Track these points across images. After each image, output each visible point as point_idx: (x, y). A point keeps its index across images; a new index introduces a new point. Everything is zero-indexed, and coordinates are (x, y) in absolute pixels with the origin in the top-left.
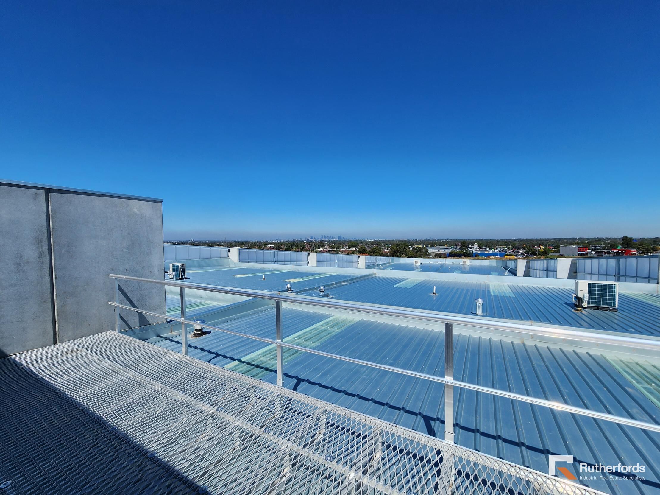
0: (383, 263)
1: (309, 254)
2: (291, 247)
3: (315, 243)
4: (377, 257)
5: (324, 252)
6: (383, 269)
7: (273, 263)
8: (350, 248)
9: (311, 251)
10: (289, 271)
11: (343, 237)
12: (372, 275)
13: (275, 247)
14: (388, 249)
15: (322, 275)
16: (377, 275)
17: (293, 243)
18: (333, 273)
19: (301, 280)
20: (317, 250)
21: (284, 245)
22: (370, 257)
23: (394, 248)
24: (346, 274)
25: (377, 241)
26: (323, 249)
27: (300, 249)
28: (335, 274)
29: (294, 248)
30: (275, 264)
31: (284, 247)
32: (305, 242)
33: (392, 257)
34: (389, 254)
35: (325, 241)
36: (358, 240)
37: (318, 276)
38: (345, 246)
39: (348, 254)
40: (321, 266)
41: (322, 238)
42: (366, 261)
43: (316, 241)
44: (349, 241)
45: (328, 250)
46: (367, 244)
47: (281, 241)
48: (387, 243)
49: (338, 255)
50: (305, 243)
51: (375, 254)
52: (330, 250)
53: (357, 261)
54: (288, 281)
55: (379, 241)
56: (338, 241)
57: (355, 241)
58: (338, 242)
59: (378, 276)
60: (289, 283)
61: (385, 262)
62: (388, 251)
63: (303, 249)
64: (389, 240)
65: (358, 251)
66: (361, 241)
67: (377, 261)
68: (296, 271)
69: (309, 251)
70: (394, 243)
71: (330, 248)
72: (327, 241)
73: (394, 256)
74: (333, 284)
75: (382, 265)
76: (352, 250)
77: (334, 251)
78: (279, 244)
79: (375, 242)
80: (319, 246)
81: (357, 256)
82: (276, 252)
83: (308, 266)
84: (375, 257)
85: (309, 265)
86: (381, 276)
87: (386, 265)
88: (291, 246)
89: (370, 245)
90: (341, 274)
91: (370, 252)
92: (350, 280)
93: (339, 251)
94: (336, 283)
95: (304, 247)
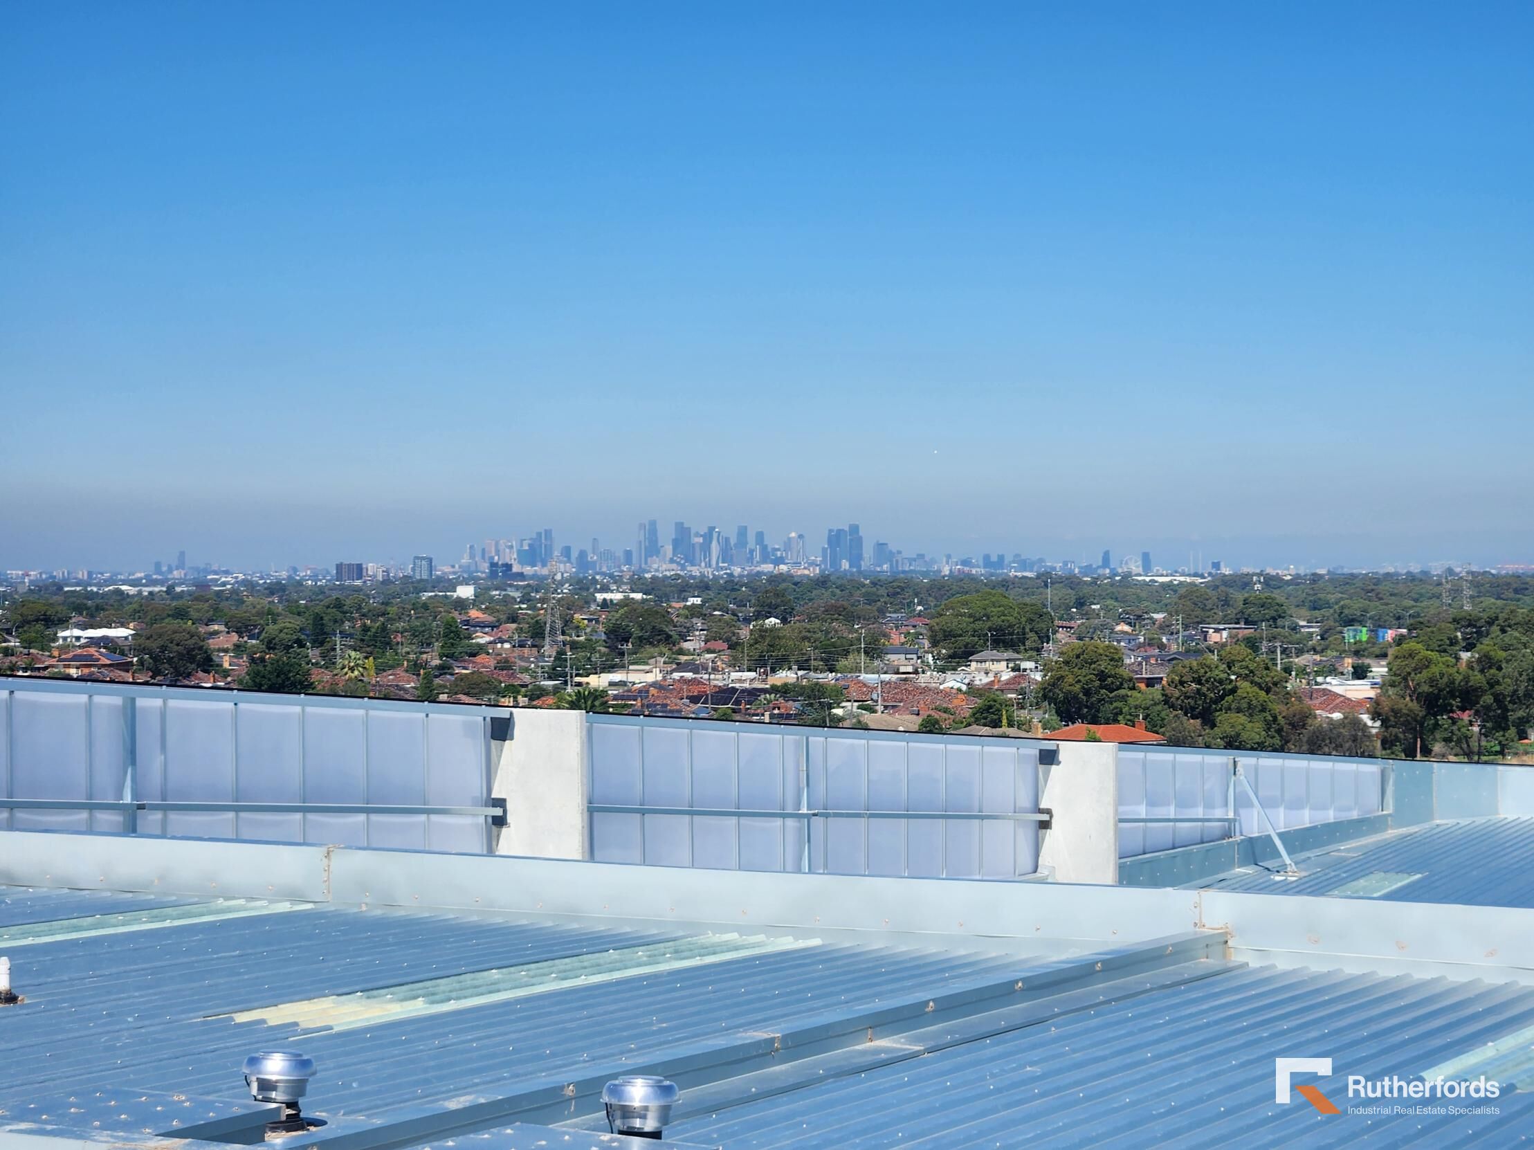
0: (1306, 818)
1: (501, 730)
2: (314, 654)
3: (569, 605)
4: (1247, 760)
5: (673, 703)
6: (1316, 886)
7: (115, 818)
8: (960, 657)
9: (536, 697)
10: (284, 907)
11: (881, 546)
12: (1177, 951)
13: (139, 650)
14: (1360, 673)
15: (641, 953)
16: (1243, 955)
17: (338, 605)
18: (772, 929)
19: (418, 1008)
20: (597, 681)
21: (242, 627)
22: (1166, 757)
23: (1427, 664)
24: (904, 948)
25: (1243, 582)
26: (654, 676)
27: (415, 667)
28: (787, 943)
29: (351, 661)
30: (131, 829)
31: (239, 649)
32: (465, 592)
33: (1410, 754)
34: (1374, 726)
35: (683, 588)
36: (1045, 579)
37: (598, 968)
38: (897, 638)
39: (930, 727)
40: (637, 855)
41: (653, 548)
42: (1120, 800)
43: (584, 587)
44: (940, 590)
45: (718, 680)
46: (1136, 620)
47: (203, 585)
48: (1355, 606)
49: (818, 738)
50: (461, 604)
51: (1229, 721)
52: (744, 679)
53: (1025, 801)
54: (275, 1015)
55: (1271, 582)
56: (822, 582)
57: (1006, 584)
58: (825, 598)
59: (1254, 963)
60: (277, 1037)
61: (1330, 816)
62: (1360, 690)
63: (443, 669)
64: (1377, 580)
65: (1047, 694)
66: (1071, 582)
67: (1242, 802)
68: (366, 906)
69: (513, 690)
70: (1430, 609)
71: (735, 664)
72: (703, 586)
73: (1427, 752)
74: (761, 1054)
75: (1299, 840)
76: (981, 680)
77: (784, 691)
78: (181, 614)
79: (1226, 602)
80: (617, 635)
81: (1031, 750)
82: (151, 701)
83: (491, 852)
84: (1218, 759)
85: (503, 847)
86: (1283, 965)
87: (1348, 848)
88: (321, 636)
89: (1165, 627)
90: (847, 944)
91: (1167, 701)
92: (951, 1006)
93: (839, 695)
94: (799, 1044)
95: (449, 655)
